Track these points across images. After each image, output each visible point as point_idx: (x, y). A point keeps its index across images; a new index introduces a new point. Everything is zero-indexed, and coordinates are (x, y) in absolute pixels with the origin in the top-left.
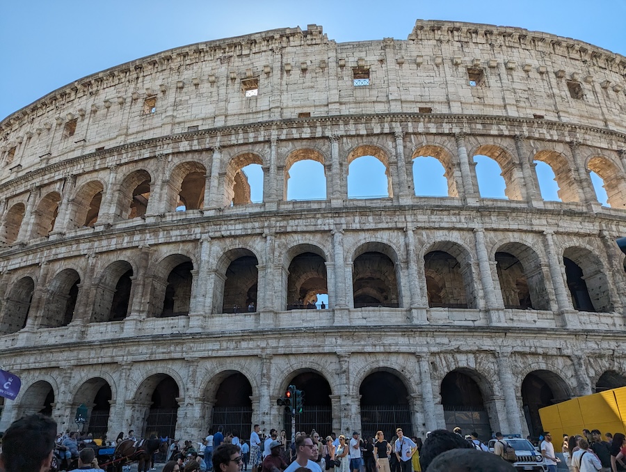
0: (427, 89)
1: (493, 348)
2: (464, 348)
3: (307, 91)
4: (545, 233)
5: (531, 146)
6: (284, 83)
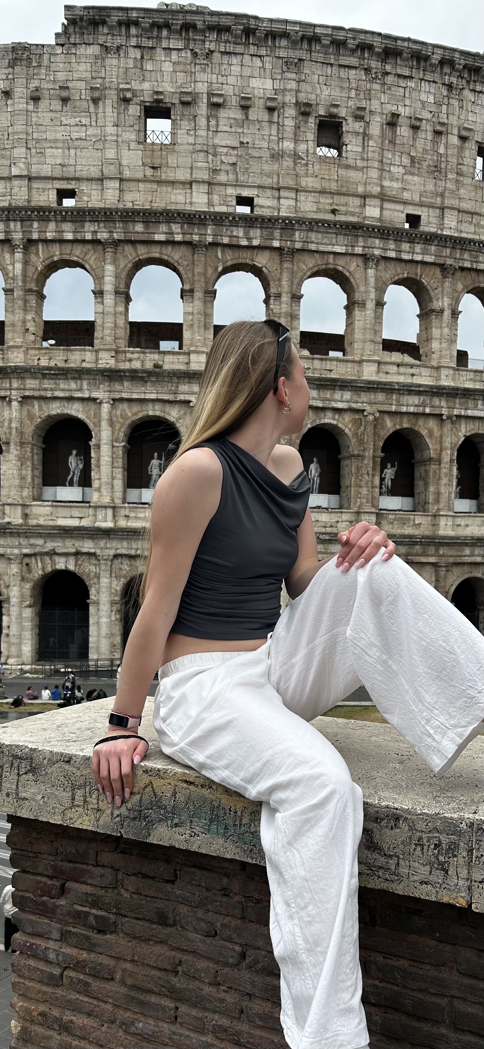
0: (72, 152)
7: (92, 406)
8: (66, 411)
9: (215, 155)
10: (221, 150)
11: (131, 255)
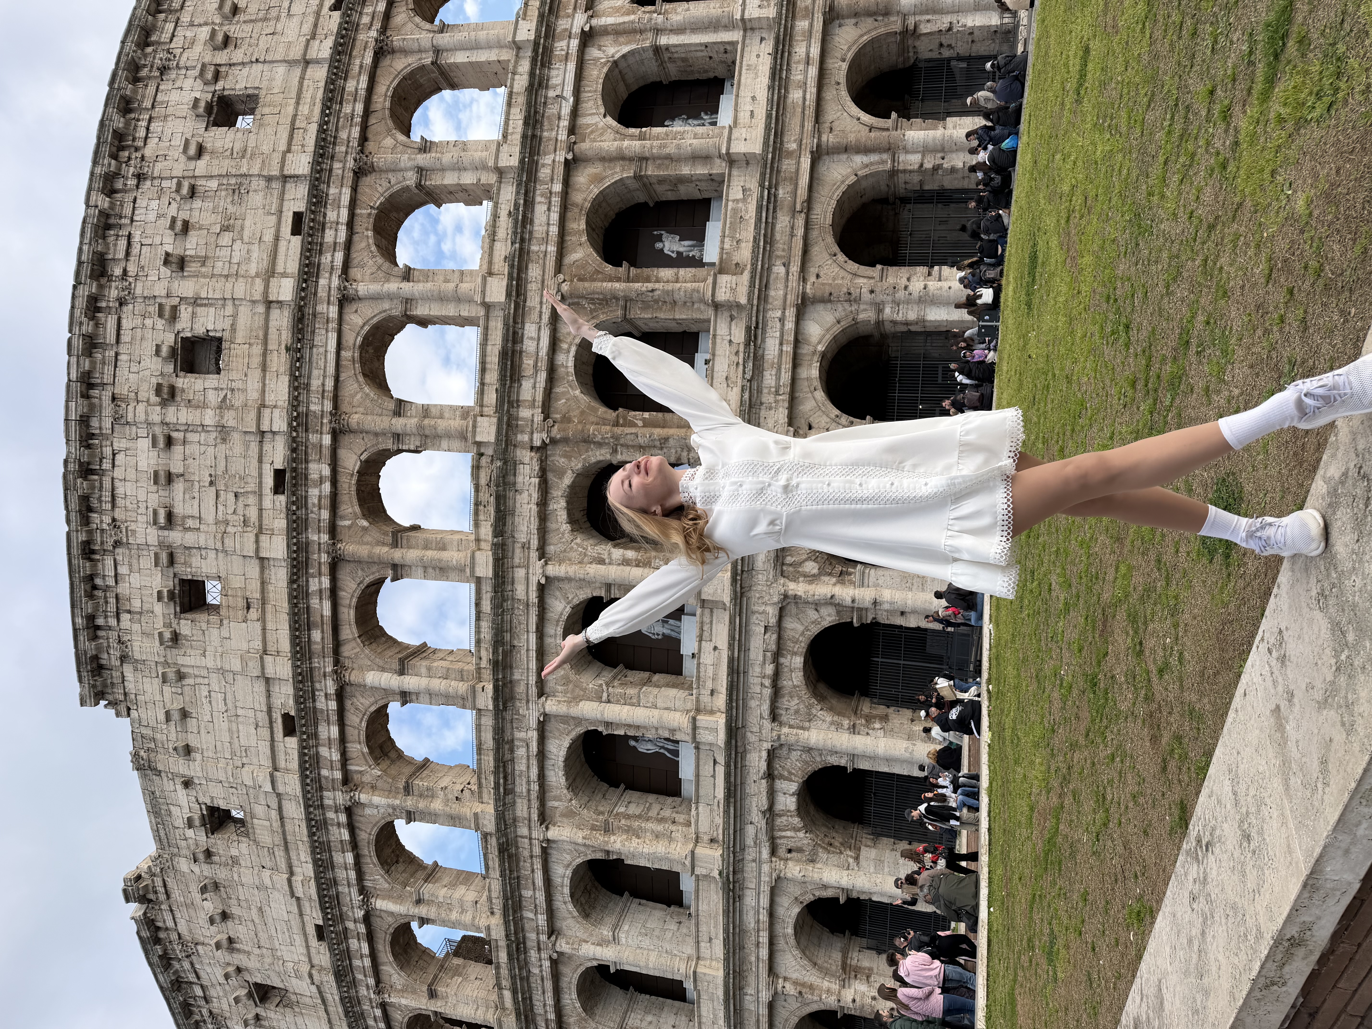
0: (240, 712)
1: (764, 754)
2: (764, 804)
3: (271, 920)
4: (543, 581)
5: (349, 527)
6: (257, 951)
7: (552, 726)
8: (561, 764)
9: (227, 523)
10: (220, 513)
11: (354, 648)
